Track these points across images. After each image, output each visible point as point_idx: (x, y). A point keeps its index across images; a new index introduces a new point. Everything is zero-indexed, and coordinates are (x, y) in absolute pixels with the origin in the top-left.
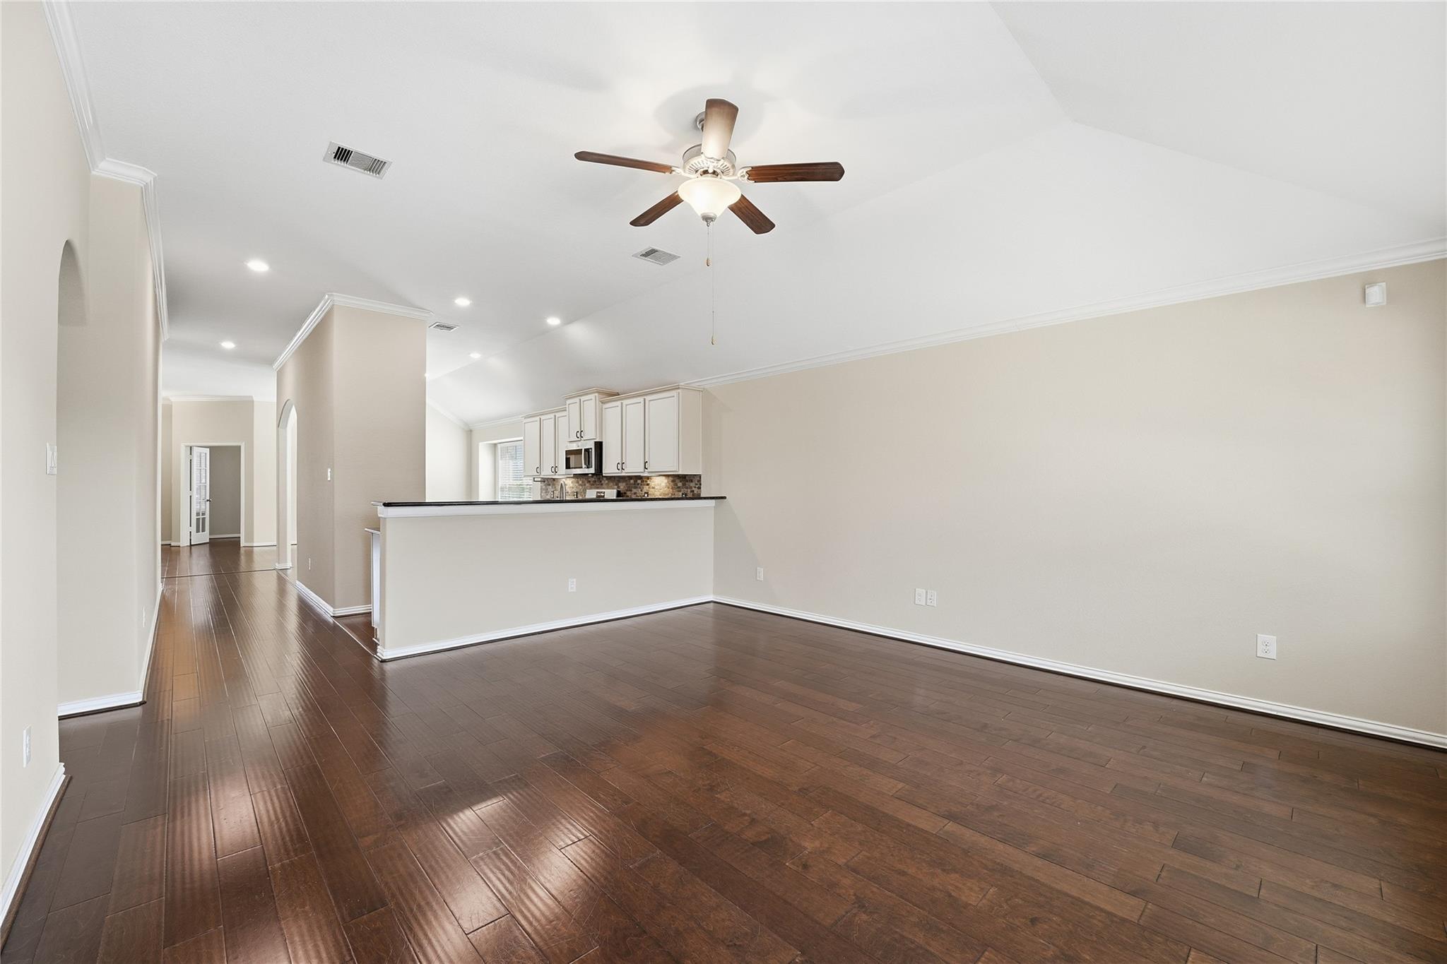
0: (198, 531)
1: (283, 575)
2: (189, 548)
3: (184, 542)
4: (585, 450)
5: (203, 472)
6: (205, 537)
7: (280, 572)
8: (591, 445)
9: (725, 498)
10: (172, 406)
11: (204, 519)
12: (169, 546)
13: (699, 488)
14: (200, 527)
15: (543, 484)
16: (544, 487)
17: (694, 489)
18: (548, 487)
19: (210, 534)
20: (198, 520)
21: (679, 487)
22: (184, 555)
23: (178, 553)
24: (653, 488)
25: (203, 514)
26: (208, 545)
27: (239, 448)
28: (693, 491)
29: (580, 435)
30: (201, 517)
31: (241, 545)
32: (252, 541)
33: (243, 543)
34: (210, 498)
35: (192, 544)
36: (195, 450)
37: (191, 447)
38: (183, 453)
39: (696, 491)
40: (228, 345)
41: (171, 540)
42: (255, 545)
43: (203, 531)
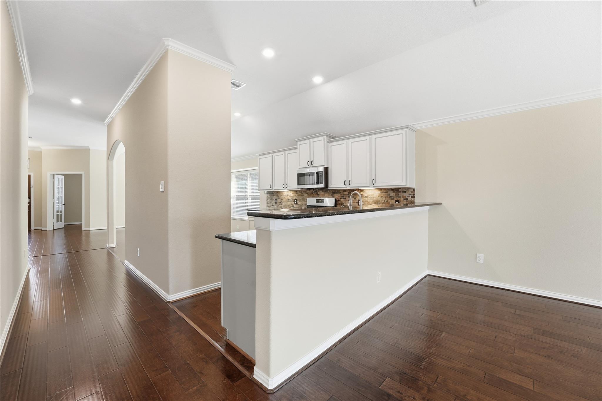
0: (57, 221)
1: (112, 252)
2: (53, 231)
3: (50, 228)
4: (317, 172)
5: (60, 189)
6: (62, 225)
7: (110, 250)
8: (321, 169)
9: (441, 204)
10: (41, 152)
11: (61, 215)
12: (41, 230)
13: (413, 197)
14: (59, 219)
15: (268, 195)
16: (269, 197)
17: (407, 197)
18: (272, 197)
19: (64, 222)
20: (57, 215)
21: (392, 196)
22: (50, 235)
23: (46, 234)
24: (366, 197)
25: (61, 212)
26: (63, 229)
27: (81, 175)
28: (407, 199)
29: (310, 163)
30: (59, 213)
31: (83, 229)
32: (90, 227)
33: (84, 228)
34: (64, 203)
35: (54, 229)
36: (56, 177)
37: (53, 175)
38: (49, 177)
39: (409, 199)
40: (76, 101)
41: (42, 226)
42: (91, 229)
43: (61, 221)
